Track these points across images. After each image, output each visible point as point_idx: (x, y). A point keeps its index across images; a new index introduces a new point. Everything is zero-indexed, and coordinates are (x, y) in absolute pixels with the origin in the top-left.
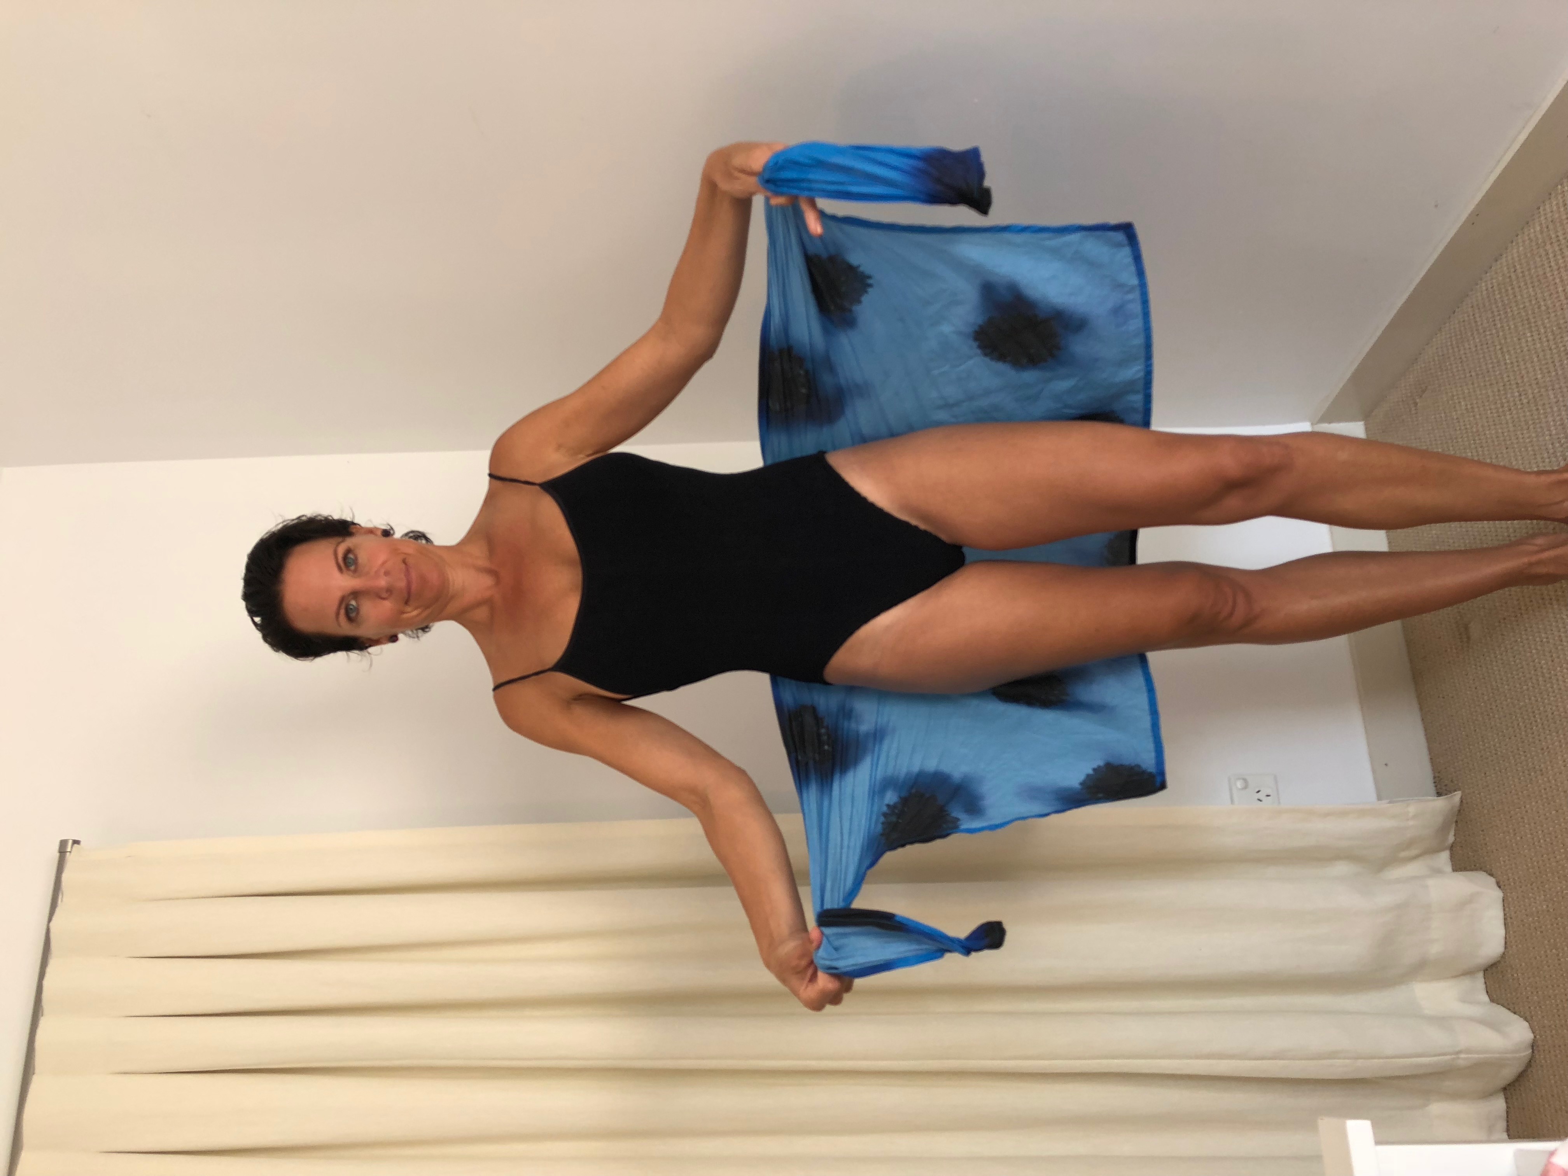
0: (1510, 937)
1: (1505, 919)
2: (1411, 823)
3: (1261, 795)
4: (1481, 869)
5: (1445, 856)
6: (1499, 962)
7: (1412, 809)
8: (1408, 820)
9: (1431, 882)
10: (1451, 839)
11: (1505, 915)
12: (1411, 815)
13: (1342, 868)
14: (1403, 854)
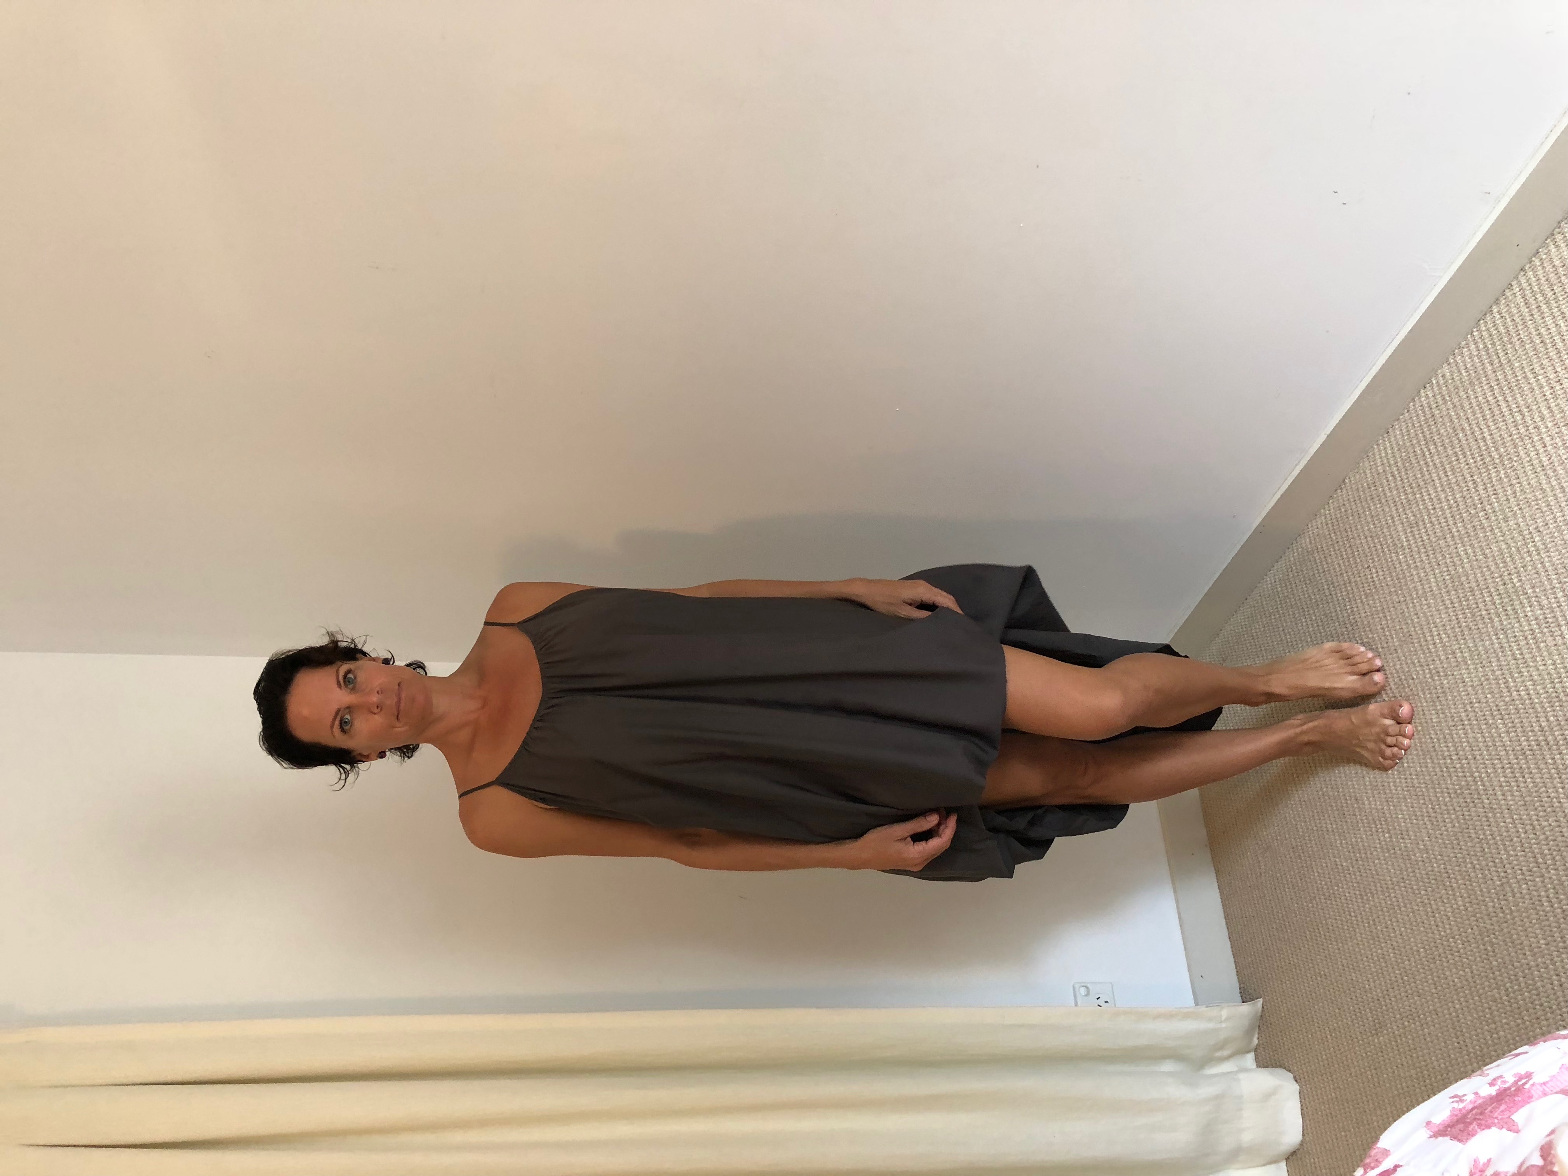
0: (1307, 1126)
1: (1302, 1110)
2: (1224, 1025)
3: (1100, 1002)
4: (1280, 1066)
5: (1251, 1056)
6: (1298, 1149)
7: (1225, 1013)
8: (1221, 1022)
9: (1242, 1076)
10: (1256, 1041)
11: (1302, 1106)
12: (1223, 1018)
13: (1168, 1066)
14: (1218, 1054)
